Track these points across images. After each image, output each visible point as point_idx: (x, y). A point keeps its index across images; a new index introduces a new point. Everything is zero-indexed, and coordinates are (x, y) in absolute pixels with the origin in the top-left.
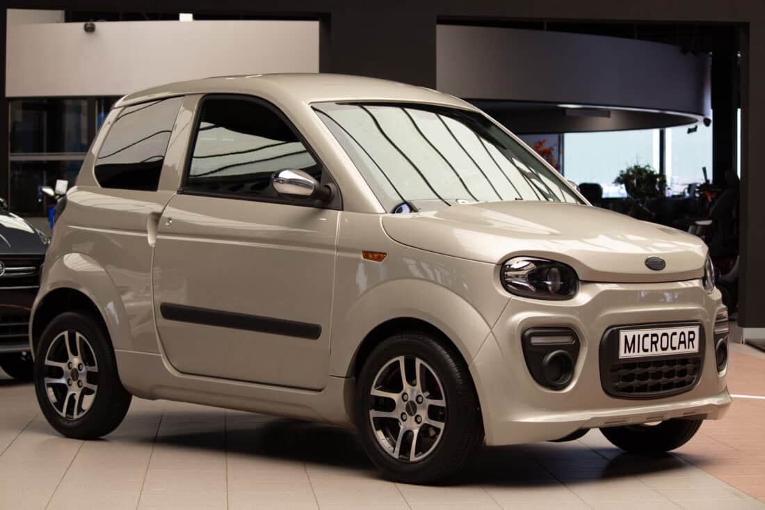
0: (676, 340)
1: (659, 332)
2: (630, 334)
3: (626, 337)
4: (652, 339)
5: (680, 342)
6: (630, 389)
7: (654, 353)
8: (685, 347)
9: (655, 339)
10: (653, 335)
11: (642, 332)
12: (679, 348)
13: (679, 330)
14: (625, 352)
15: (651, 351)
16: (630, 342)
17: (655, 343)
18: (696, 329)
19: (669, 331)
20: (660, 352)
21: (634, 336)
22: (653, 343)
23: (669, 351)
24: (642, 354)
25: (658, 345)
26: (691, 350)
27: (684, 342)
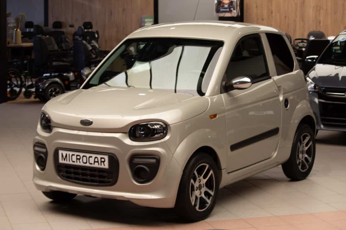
0: (92, 160)
1: (82, 154)
2: (65, 153)
3: (62, 154)
5: (95, 162)
7: (78, 164)
8: (99, 165)
9: (78, 157)
10: (77, 156)
11: (71, 153)
12: (94, 164)
13: (94, 156)
14: (62, 160)
15: (77, 162)
16: (64, 156)
17: (79, 159)
18: (106, 158)
19: (88, 155)
20: (82, 164)
22: (77, 159)
23: (88, 165)
24: (71, 163)
25: (81, 160)
26: (103, 166)
27: (98, 162)
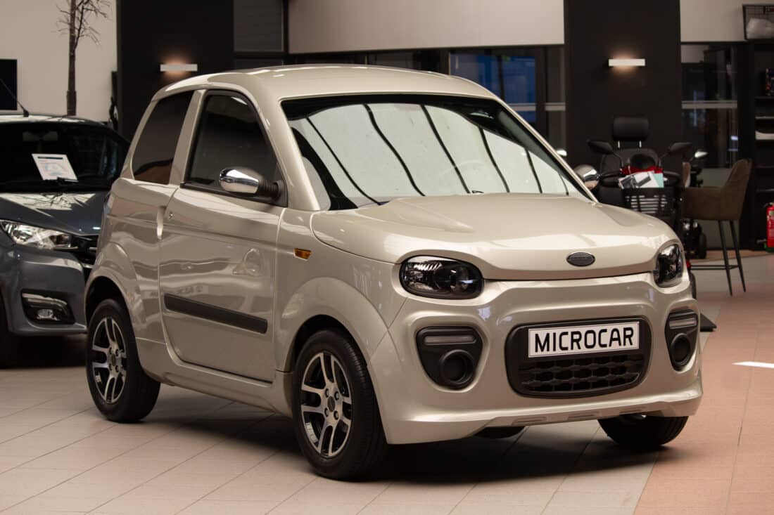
0: (605, 338)
1: (583, 330)
2: (542, 333)
3: (537, 336)
4: (572, 337)
5: (612, 339)
6: (548, 388)
7: (576, 351)
8: (620, 344)
9: (576, 337)
10: (573, 333)
11: (559, 331)
12: (610, 345)
13: (610, 327)
14: (537, 351)
15: (572, 348)
16: (542, 341)
17: (577, 341)
18: (635, 326)
19: (597, 329)
20: (584, 350)
21: (548, 335)
22: (573, 340)
23: (597, 349)
24: (559, 352)
25: (582, 343)
26: (628, 346)
27: (618, 339)
